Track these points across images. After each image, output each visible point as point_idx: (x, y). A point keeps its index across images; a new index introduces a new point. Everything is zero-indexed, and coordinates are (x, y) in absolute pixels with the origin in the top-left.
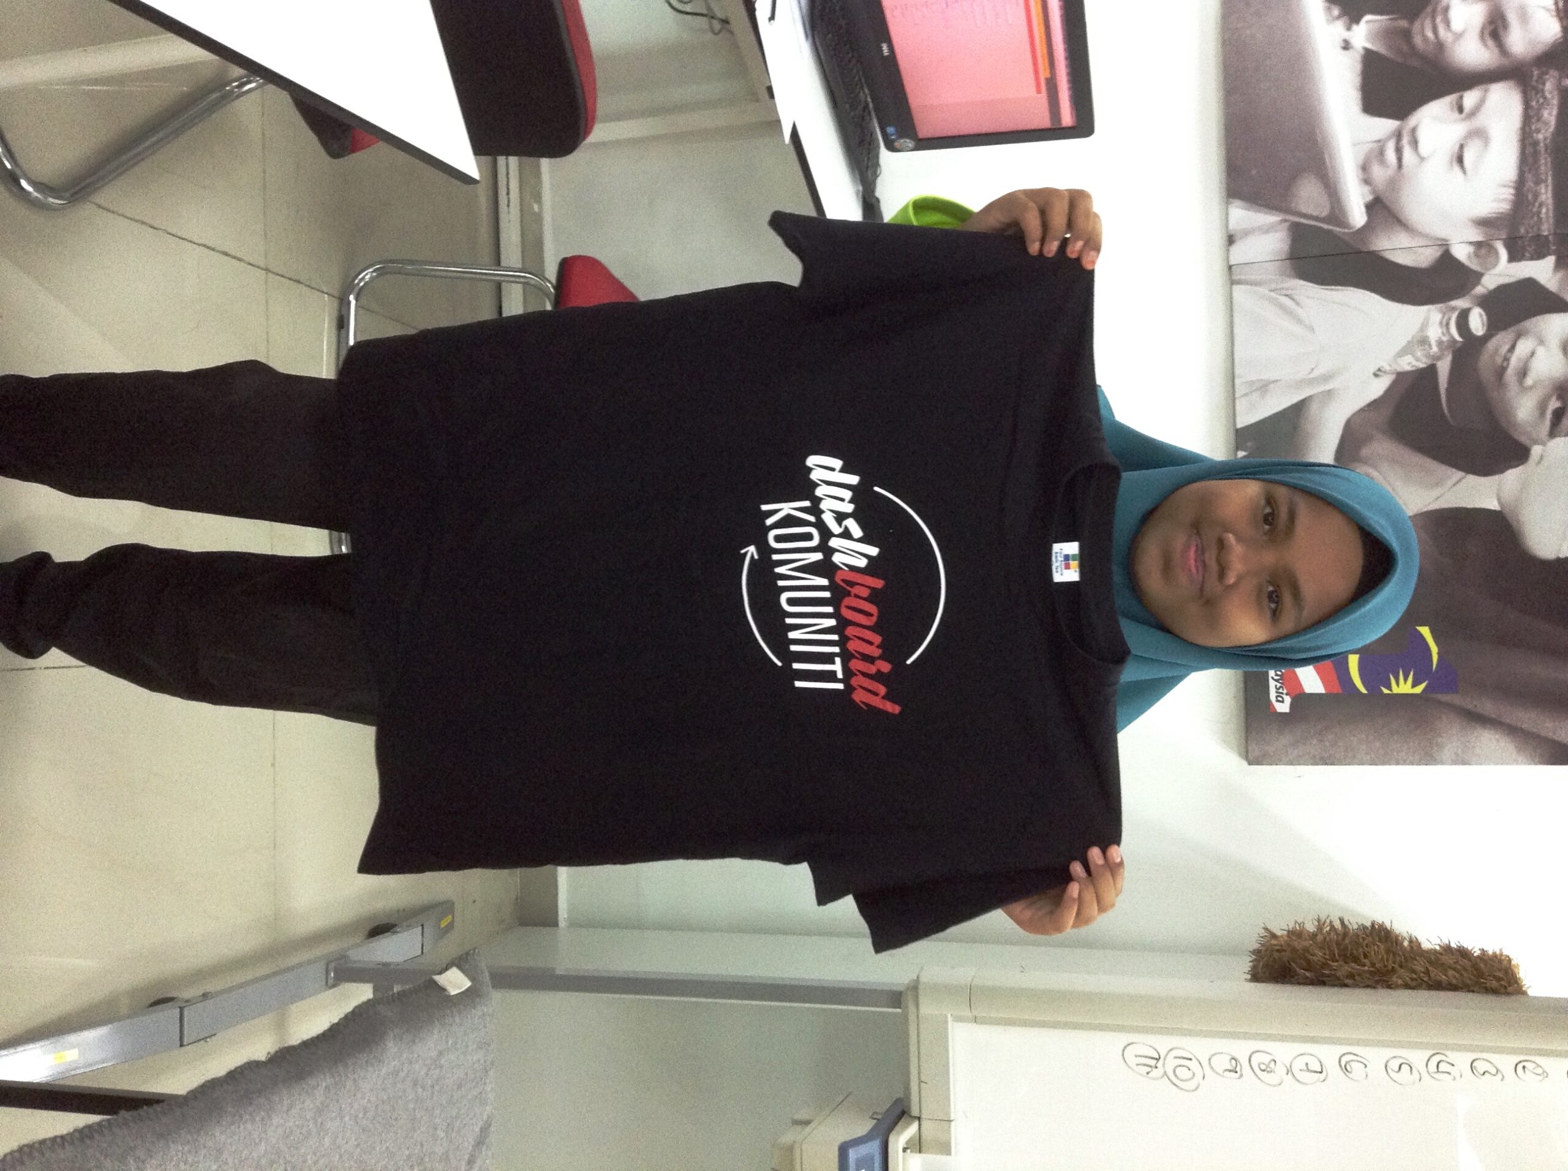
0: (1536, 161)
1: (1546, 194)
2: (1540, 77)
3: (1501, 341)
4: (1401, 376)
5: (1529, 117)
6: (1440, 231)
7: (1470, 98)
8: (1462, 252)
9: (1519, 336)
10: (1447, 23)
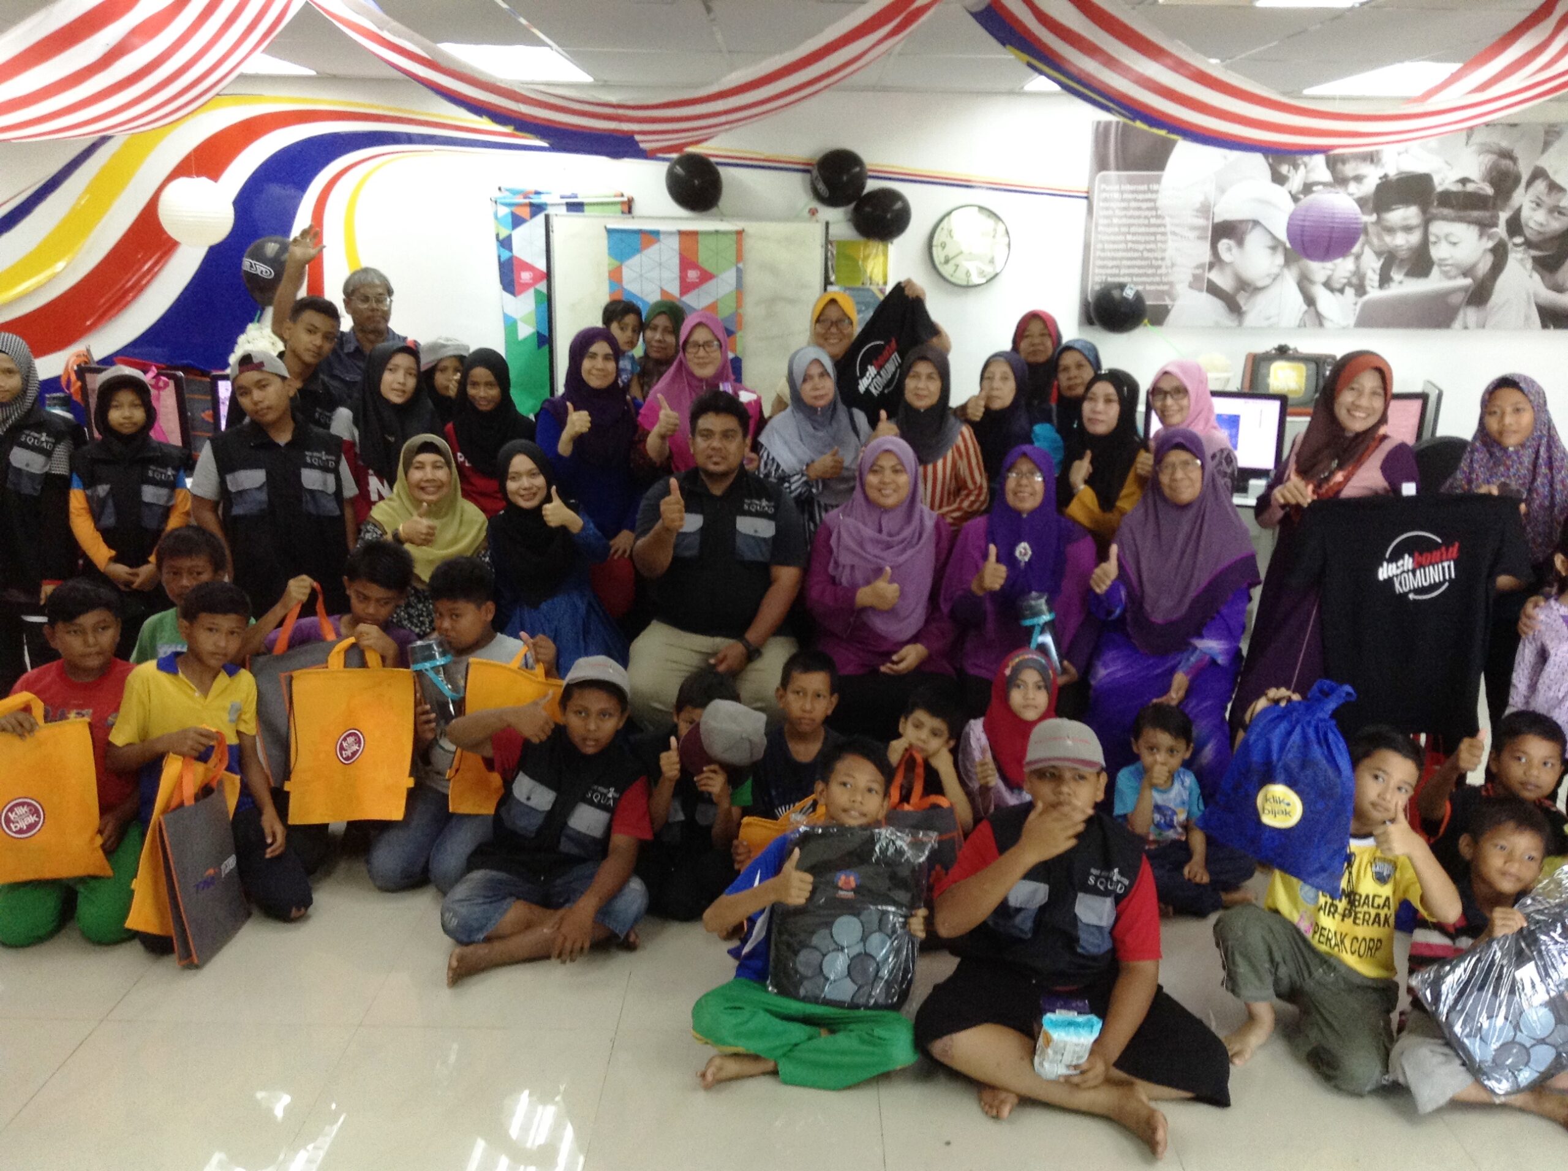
0: (1461, 217)
1: (1475, 214)
2: (1431, 214)
3: (1527, 232)
4: (1534, 268)
5: (1445, 218)
6: (1481, 251)
7: (1432, 239)
8: (1490, 244)
9: (1527, 225)
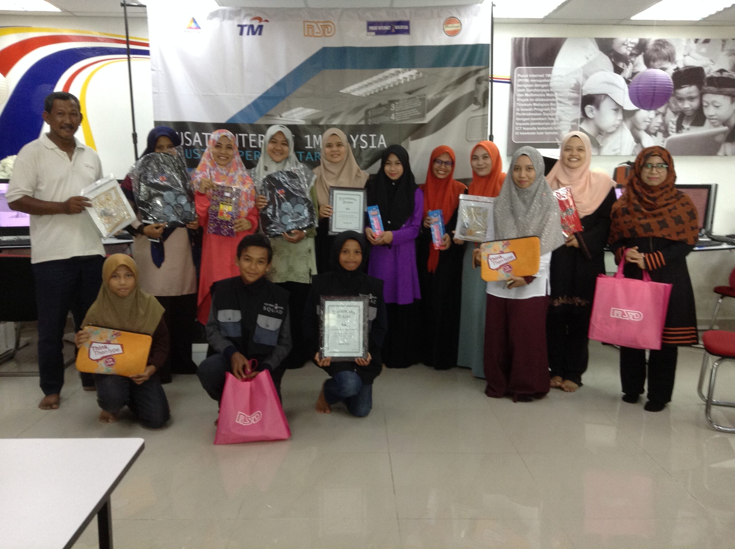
0: (720, 91)
2: (703, 90)
5: (711, 92)
6: (732, 111)
10: (688, 108)
